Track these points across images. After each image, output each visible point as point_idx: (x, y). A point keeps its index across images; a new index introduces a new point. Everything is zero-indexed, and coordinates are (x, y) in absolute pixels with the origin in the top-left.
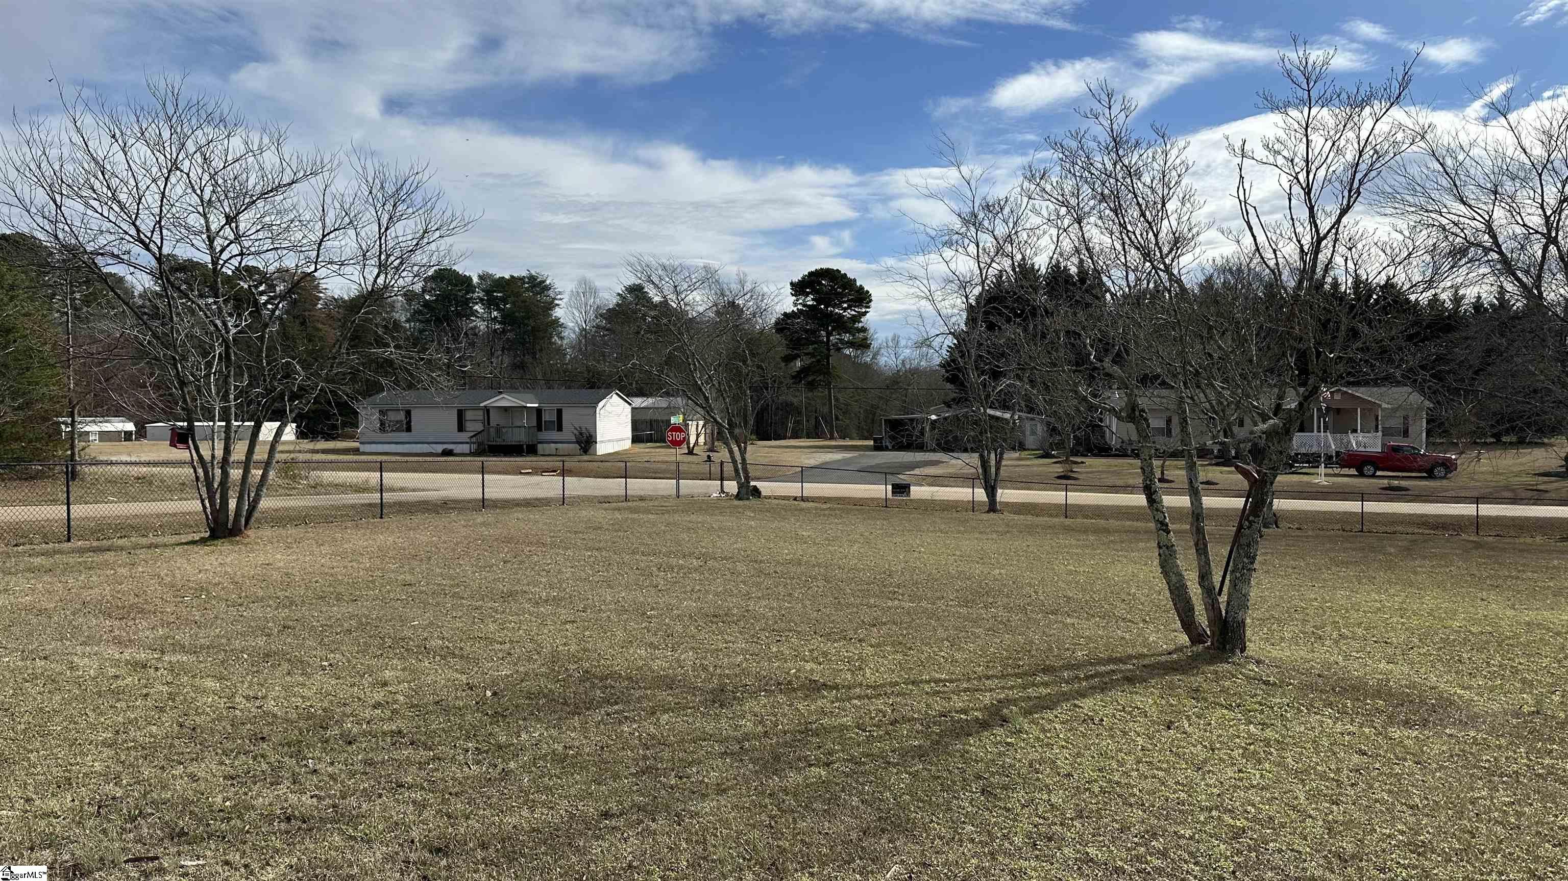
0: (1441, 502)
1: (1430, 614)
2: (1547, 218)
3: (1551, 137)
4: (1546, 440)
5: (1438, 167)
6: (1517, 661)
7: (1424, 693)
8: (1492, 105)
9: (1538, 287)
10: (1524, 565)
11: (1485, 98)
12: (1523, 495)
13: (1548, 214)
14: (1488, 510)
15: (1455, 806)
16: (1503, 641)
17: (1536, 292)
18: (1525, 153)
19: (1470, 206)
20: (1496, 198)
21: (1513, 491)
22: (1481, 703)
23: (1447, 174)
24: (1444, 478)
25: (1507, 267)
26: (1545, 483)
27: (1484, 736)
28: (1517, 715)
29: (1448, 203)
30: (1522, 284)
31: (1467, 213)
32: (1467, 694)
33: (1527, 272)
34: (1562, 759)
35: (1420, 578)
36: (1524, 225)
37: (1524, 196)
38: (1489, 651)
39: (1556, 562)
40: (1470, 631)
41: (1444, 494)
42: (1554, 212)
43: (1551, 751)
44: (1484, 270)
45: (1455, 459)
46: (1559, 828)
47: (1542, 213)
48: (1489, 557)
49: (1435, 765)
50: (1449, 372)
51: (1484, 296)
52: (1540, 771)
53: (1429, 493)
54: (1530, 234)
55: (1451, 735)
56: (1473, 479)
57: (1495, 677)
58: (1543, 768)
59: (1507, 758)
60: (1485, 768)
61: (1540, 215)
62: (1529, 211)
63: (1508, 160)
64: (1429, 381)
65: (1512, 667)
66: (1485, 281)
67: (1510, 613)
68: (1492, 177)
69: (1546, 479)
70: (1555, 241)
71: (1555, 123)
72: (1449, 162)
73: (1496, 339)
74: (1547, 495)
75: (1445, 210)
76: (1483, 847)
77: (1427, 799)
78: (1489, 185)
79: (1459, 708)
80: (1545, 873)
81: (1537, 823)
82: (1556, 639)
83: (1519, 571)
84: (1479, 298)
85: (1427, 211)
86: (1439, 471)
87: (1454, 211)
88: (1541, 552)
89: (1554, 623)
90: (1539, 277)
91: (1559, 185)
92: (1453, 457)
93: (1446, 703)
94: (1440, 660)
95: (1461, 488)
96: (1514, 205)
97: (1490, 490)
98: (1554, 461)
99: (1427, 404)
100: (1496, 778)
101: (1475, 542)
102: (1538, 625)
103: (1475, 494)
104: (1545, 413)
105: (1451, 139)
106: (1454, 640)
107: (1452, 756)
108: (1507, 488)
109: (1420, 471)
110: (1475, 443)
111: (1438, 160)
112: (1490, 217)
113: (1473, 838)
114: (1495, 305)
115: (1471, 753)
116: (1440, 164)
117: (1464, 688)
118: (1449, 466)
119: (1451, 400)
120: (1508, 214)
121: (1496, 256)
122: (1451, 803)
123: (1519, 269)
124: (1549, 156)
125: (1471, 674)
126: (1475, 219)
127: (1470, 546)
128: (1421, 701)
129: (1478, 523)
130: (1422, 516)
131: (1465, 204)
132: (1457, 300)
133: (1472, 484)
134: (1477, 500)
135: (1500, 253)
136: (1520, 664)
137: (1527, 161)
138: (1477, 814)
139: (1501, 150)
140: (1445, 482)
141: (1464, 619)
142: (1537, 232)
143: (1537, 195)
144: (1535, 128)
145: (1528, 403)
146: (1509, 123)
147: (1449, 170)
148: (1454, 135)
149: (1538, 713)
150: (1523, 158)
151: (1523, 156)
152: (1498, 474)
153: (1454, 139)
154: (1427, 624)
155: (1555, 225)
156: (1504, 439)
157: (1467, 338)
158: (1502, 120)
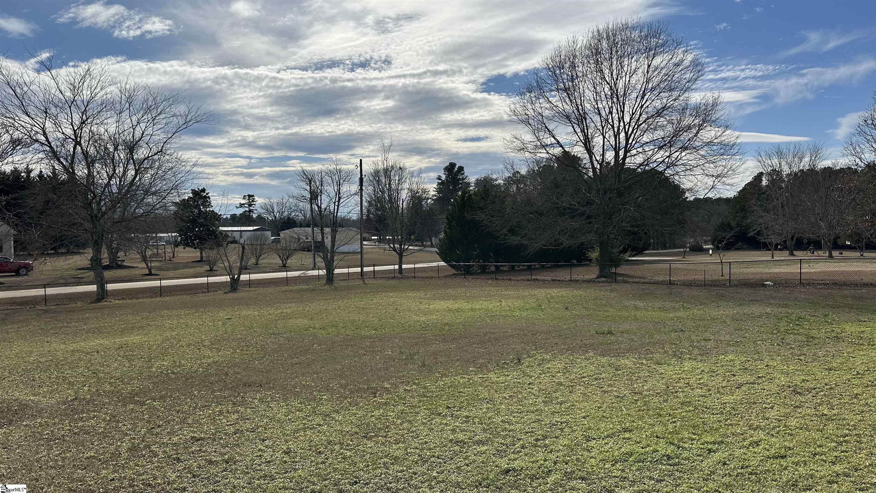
0: (24, 289)
1: (16, 356)
2: (75, 131)
3: (75, 87)
4: (81, 251)
5: (12, 92)
6: (66, 372)
7: (11, 405)
8: (42, 63)
9: (72, 168)
10: (70, 319)
11: (38, 58)
12: (70, 281)
13: (75, 129)
14: (51, 291)
15: (27, 467)
16: (59, 363)
17: (71, 170)
18: (62, 93)
19: (32, 118)
20: (47, 116)
21: (65, 279)
22: (44, 402)
23: (18, 97)
24: (26, 275)
25: (54, 155)
26: (82, 273)
27: (46, 420)
28: (64, 403)
29: (19, 115)
30: (64, 166)
31: (31, 122)
32: (36, 398)
33: (66, 159)
34: (88, 420)
35: (10, 336)
36: (63, 133)
37: (62, 118)
38: (50, 370)
39: (87, 315)
40: (40, 362)
41: (27, 284)
42: (78, 128)
43: (82, 418)
44: (41, 155)
45: (32, 264)
46: (85, 459)
47: (72, 127)
48: (52, 317)
49: (15, 446)
50: (25, 213)
51: (43, 170)
52: (76, 431)
53: (17, 285)
54: (66, 138)
55: (26, 425)
56: (42, 274)
57: (54, 385)
58: (78, 428)
59: (58, 429)
60: (46, 438)
61: (71, 129)
62: (65, 125)
63: (53, 96)
64: (12, 218)
65: (63, 377)
66: (43, 162)
67: (62, 346)
68: (44, 103)
69: (82, 271)
70: (80, 144)
71: (76, 81)
72: (18, 90)
73: (51, 195)
74: (84, 280)
75: (17, 118)
76: (42, 485)
77: (10, 468)
78: (43, 108)
79: (32, 408)
80: (77, 487)
81: (73, 460)
82: (86, 357)
83: (68, 323)
84: (41, 172)
85: (6, 117)
86: (23, 271)
87: (22, 119)
88: (80, 311)
89: (86, 348)
90: (72, 162)
91: (80, 114)
92: (31, 262)
93: (24, 406)
94: (22, 382)
95: (36, 280)
96: (57, 121)
97: (53, 280)
98: (86, 261)
99: (13, 232)
100: (52, 442)
101: (44, 310)
102: (77, 351)
103: (44, 283)
104: (80, 236)
105: (19, 78)
106: (30, 369)
107: (26, 438)
108: (61, 278)
109: (9, 272)
110: (43, 253)
111: (12, 88)
112: (44, 126)
113: (37, 482)
114: (50, 176)
115: (38, 432)
116: (13, 90)
117: (35, 395)
118: (28, 268)
119: (27, 229)
120: (54, 126)
121: (48, 149)
122: (25, 466)
123: (62, 157)
124: (74, 97)
125: (39, 386)
126: (35, 126)
127: (41, 312)
128: (8, 410)
129: (45, 299)
130: (13, 298)
131: (29, 116)
132: (29, 171)
133: (42, 277)
134: (45, 286)
135: (51, 147)
136: (68, 374)
137: (63, 98)
138: (40, 467)
139: (48, 89)
140: (26, 277)
141: (37, 355)
142: (70, 138)
143: (69, 118)
144: (66, 81)
145: (70, 231)
146: (52, 75)
147: (19, 96)
148: (21, 75)
149: (76, 399)
150: (60, 96)
151: (60, 95)
152: (56, 270)
153: (20, 77)
154: (14, 362)
155: (79, 135)
156: (60, 251)
157: (34, 194)
158: (49, 73)
